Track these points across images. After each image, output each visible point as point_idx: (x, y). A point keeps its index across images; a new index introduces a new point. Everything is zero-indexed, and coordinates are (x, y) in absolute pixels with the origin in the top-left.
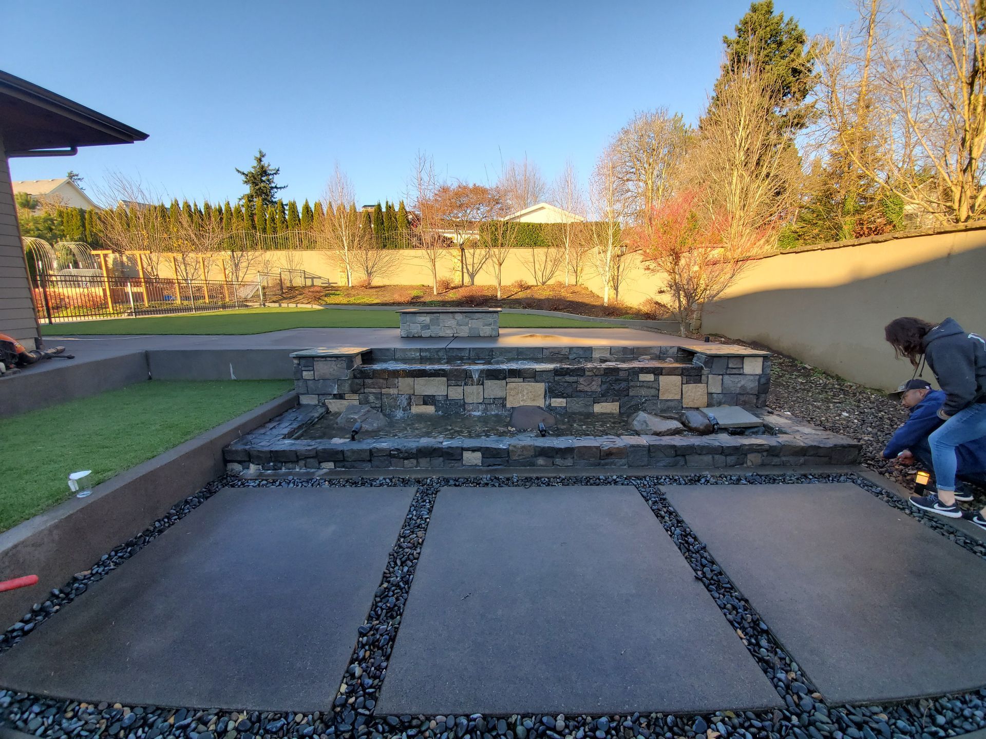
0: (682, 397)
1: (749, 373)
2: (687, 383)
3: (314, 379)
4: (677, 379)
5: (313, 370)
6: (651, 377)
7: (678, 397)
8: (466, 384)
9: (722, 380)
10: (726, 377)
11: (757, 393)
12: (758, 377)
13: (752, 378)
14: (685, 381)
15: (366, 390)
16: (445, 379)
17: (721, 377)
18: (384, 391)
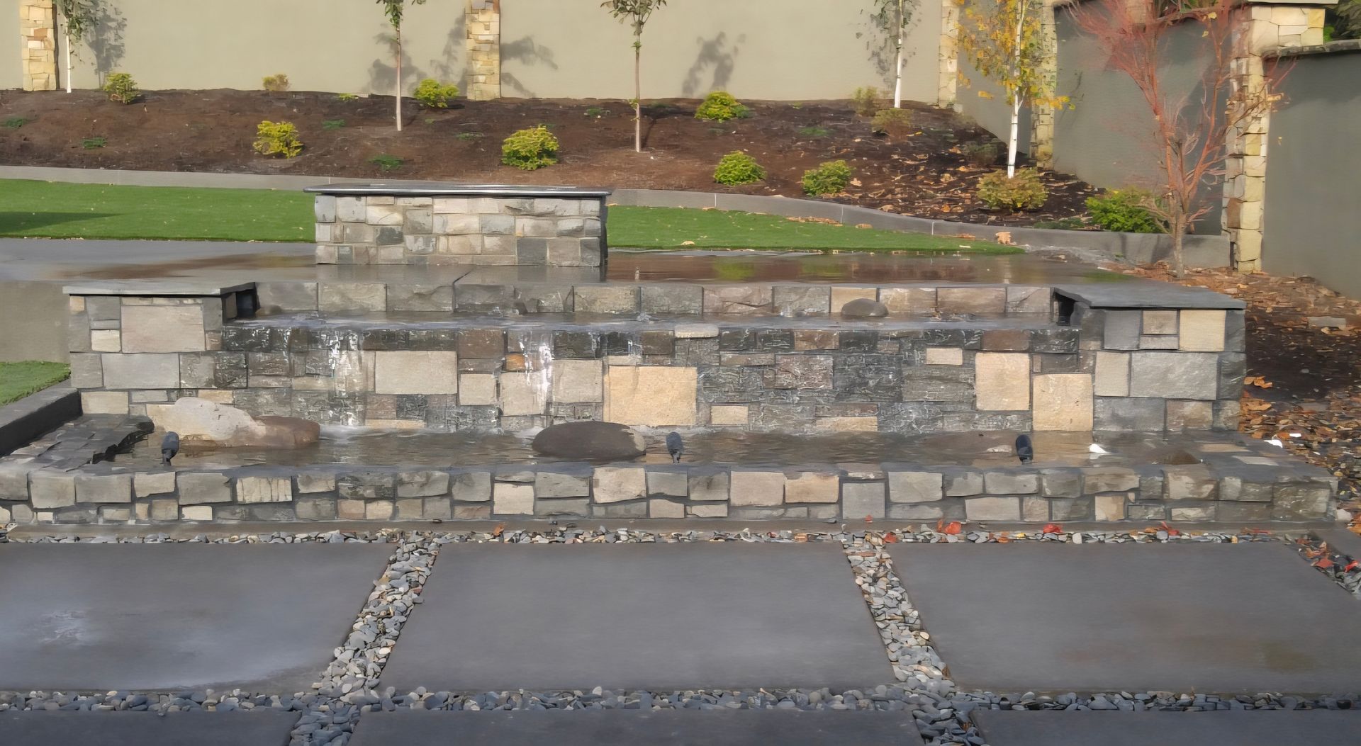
0: (1031, 406)
1: (1193, 348)
2: (1042, 372)
3: (121, 352)
4: (1018, 363)
5: (120, 329)
6: (952, 356)
7: (1023, 405)
8: (504, 368)
9: (1130, 363)
10: (1136, 356)
11: (1213, 396)
12: (1217, 357)
13: (1199, 358)
14: (1037, 368)
15: (254, 381)
16: (451, 355)
17: (1126, 356)
18: (297, 383)
